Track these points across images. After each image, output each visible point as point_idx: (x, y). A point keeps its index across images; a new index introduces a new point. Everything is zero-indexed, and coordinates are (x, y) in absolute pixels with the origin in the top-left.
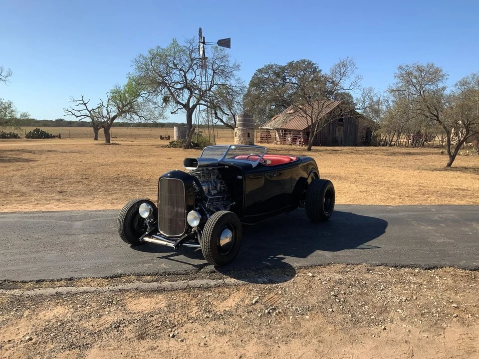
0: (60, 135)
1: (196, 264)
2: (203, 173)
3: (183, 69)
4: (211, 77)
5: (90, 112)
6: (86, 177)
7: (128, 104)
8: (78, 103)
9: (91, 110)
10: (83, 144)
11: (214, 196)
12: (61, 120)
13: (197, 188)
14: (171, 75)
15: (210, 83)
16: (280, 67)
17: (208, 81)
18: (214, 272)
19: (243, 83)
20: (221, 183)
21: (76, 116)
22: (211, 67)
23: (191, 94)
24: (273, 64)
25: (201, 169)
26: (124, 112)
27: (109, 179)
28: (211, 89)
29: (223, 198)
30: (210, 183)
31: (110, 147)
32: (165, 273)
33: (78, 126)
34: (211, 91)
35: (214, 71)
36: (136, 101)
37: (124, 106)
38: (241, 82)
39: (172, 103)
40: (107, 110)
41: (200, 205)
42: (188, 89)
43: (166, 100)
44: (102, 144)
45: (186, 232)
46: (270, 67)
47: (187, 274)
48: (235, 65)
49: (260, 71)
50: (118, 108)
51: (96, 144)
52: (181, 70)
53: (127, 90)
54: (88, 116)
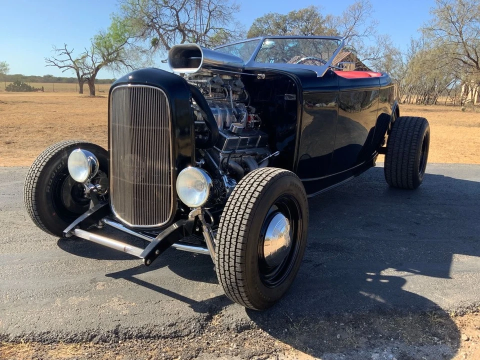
0: (43, 88)
1: (198, 299)
2: (213, 82)
3: (175, 6)
4: (207, 20)
5: (74, 62)
6: (51, 126)
7: (114, 52)
8: (61, 52)
9: (76, 61)
10: (65, 97)
11: (237, 134)
12: (50, 76)
13: (199, 116)
14: (161, 17)
15: (205, 26)
16: (281, 17)
17: (203, 25)
18: (248, 327)
19: (244, 27)
20: (249, 111)
21: (59, 67)
22: (207, 8)
23: (184, 38)
24: (273, 13)
25: (207, 72)
26: (110, 61)
27: (80, 129)
28: (207, 34)
29: (253, 141)
30: (227, 109)
31: (94, 99)
32: (116, 332)
33: (67, 83)
34: (207, 36)
35: (210, 13)
36: (123, 48)
37: (109, 54)
38: (240, 26)
39: (162, 46)
40: (92, 60)
41: (206, 155)
42: (181, 31)
43: (155, 43)
44: (86, 97)
45: (175, 219)
46: (269, 17)
47: (176, 336)
48: (234, 5)
49: (259, 21)
50: (103, 56)
51: (79, 97)
52: (172, 8)
53: (112, 33)
54: (71, 67)
